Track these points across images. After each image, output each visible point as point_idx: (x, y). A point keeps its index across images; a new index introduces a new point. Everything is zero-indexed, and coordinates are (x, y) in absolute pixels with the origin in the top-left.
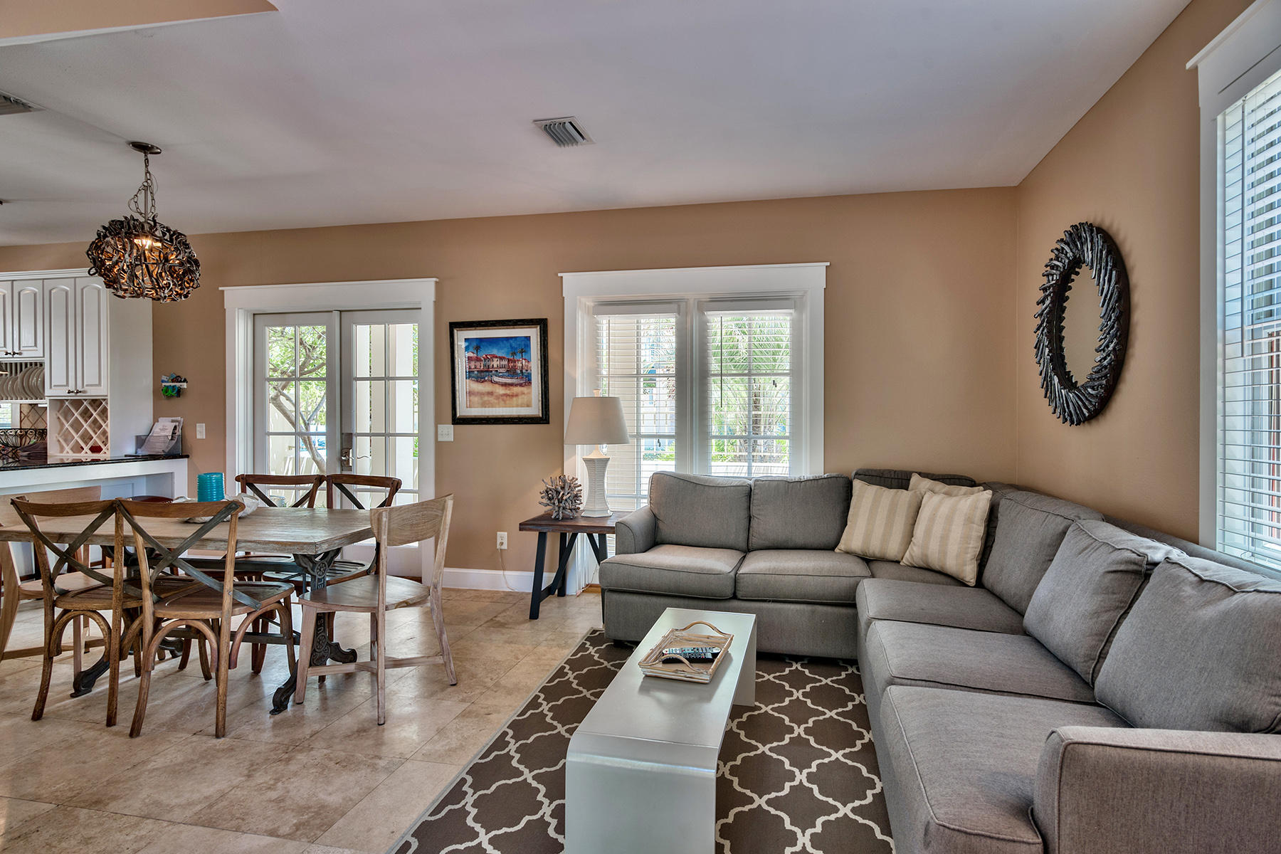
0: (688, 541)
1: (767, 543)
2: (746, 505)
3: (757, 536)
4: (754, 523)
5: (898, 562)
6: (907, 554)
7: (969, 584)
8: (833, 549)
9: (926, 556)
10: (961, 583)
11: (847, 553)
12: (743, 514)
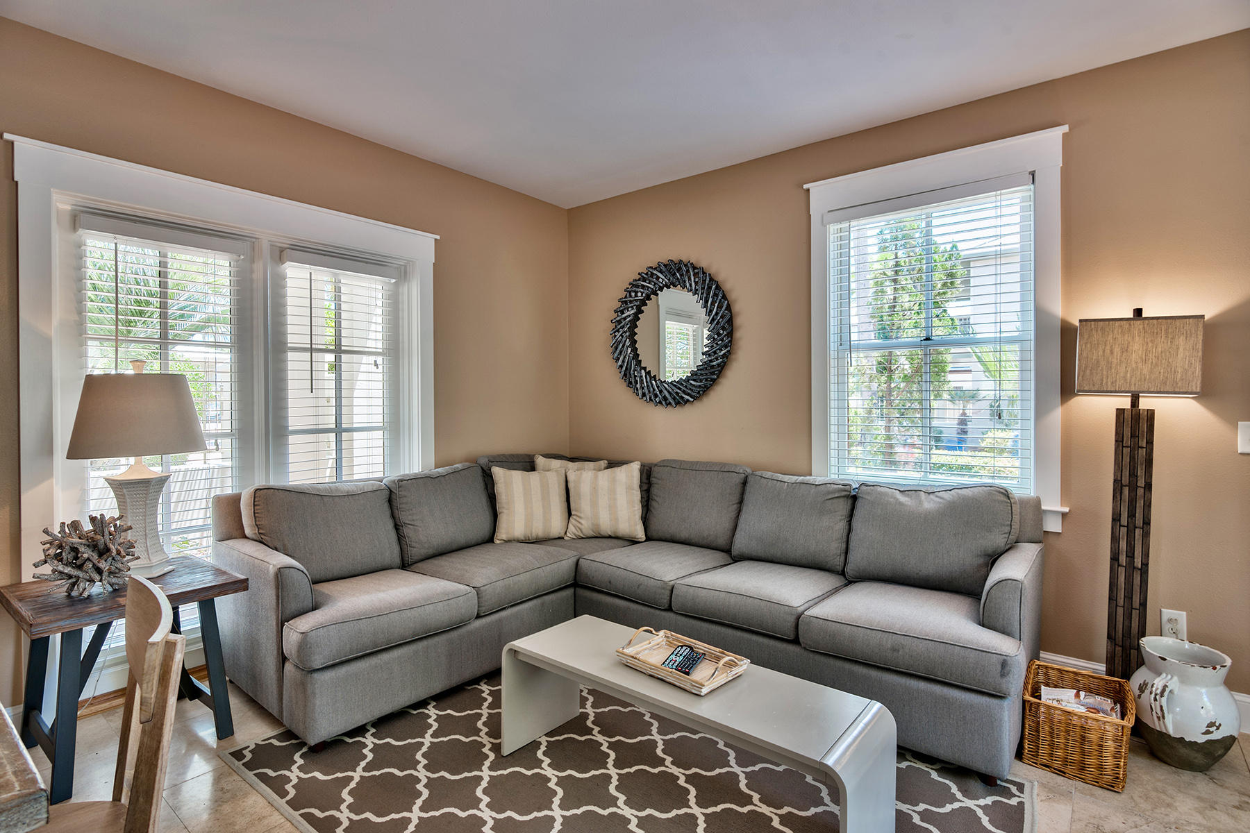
0: (336, 573)
1: (431, 552)
2: (388, 513)
3: (417, 545)
4: (407, 531)
5: (561, 538)
6: (571, 528)
7: (640, 540)
8: (490, 540)
9: (598, 526)
10: (633, 542)
11: (508, 541)
12: (390, 525)
